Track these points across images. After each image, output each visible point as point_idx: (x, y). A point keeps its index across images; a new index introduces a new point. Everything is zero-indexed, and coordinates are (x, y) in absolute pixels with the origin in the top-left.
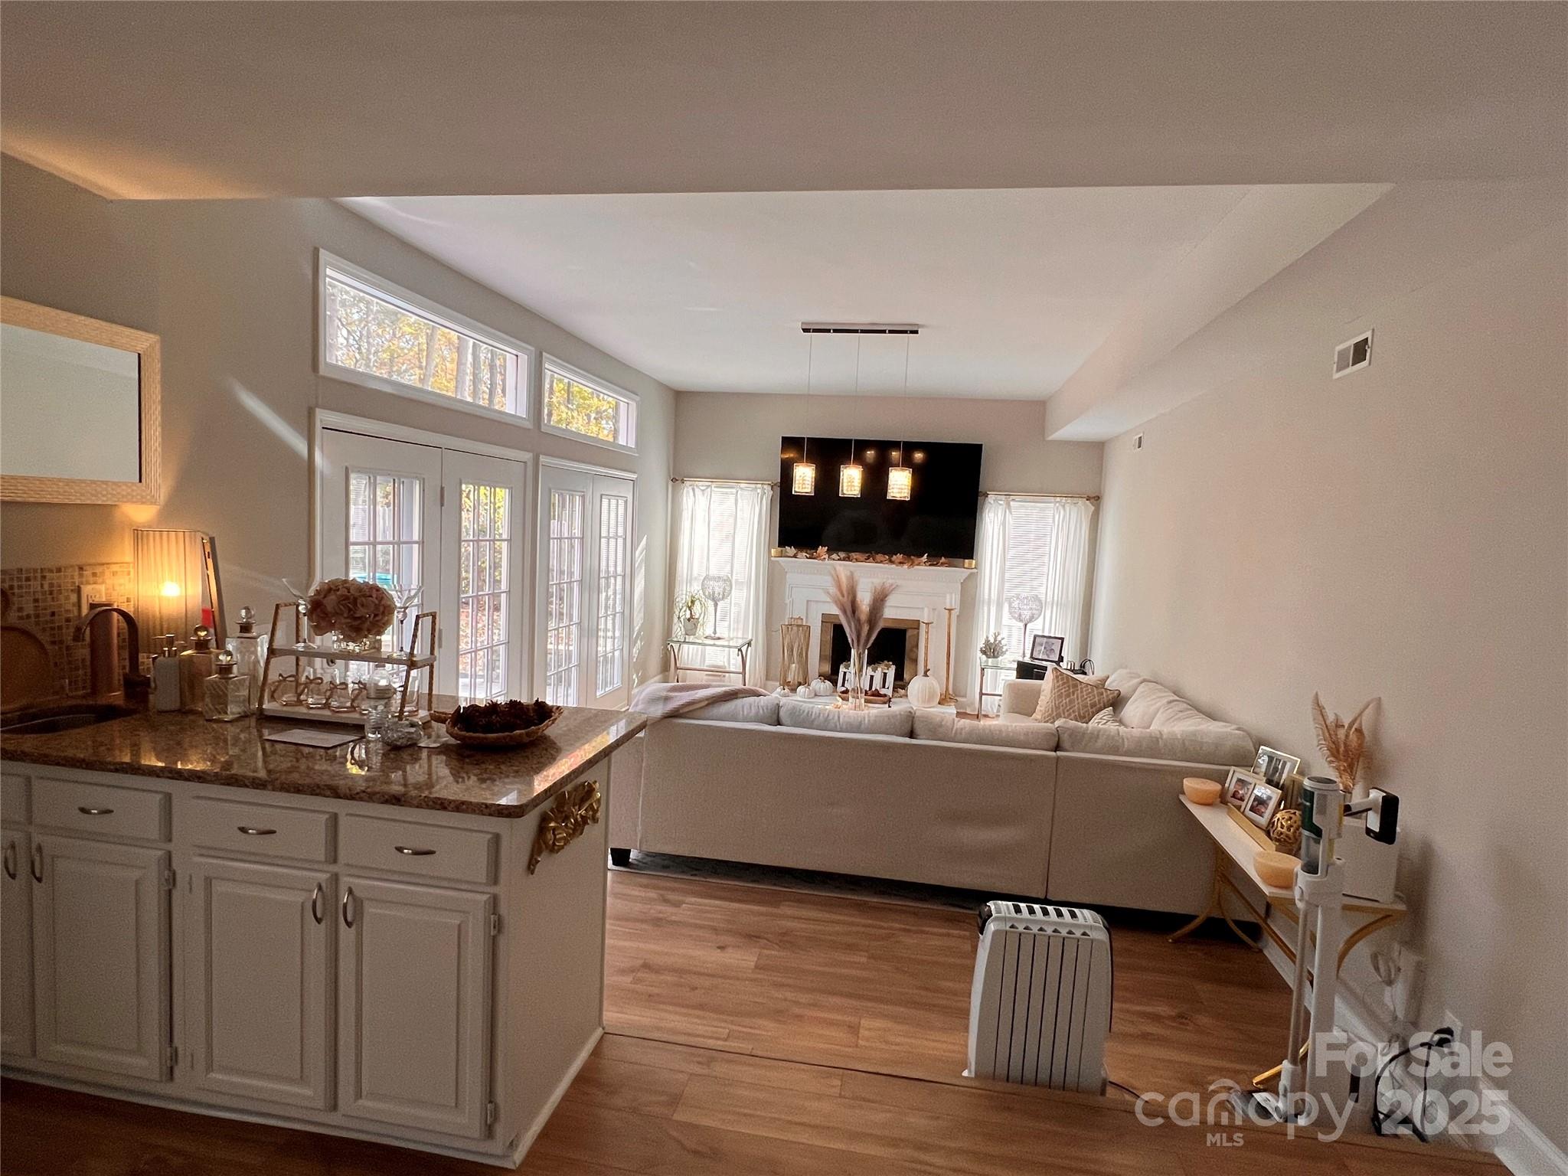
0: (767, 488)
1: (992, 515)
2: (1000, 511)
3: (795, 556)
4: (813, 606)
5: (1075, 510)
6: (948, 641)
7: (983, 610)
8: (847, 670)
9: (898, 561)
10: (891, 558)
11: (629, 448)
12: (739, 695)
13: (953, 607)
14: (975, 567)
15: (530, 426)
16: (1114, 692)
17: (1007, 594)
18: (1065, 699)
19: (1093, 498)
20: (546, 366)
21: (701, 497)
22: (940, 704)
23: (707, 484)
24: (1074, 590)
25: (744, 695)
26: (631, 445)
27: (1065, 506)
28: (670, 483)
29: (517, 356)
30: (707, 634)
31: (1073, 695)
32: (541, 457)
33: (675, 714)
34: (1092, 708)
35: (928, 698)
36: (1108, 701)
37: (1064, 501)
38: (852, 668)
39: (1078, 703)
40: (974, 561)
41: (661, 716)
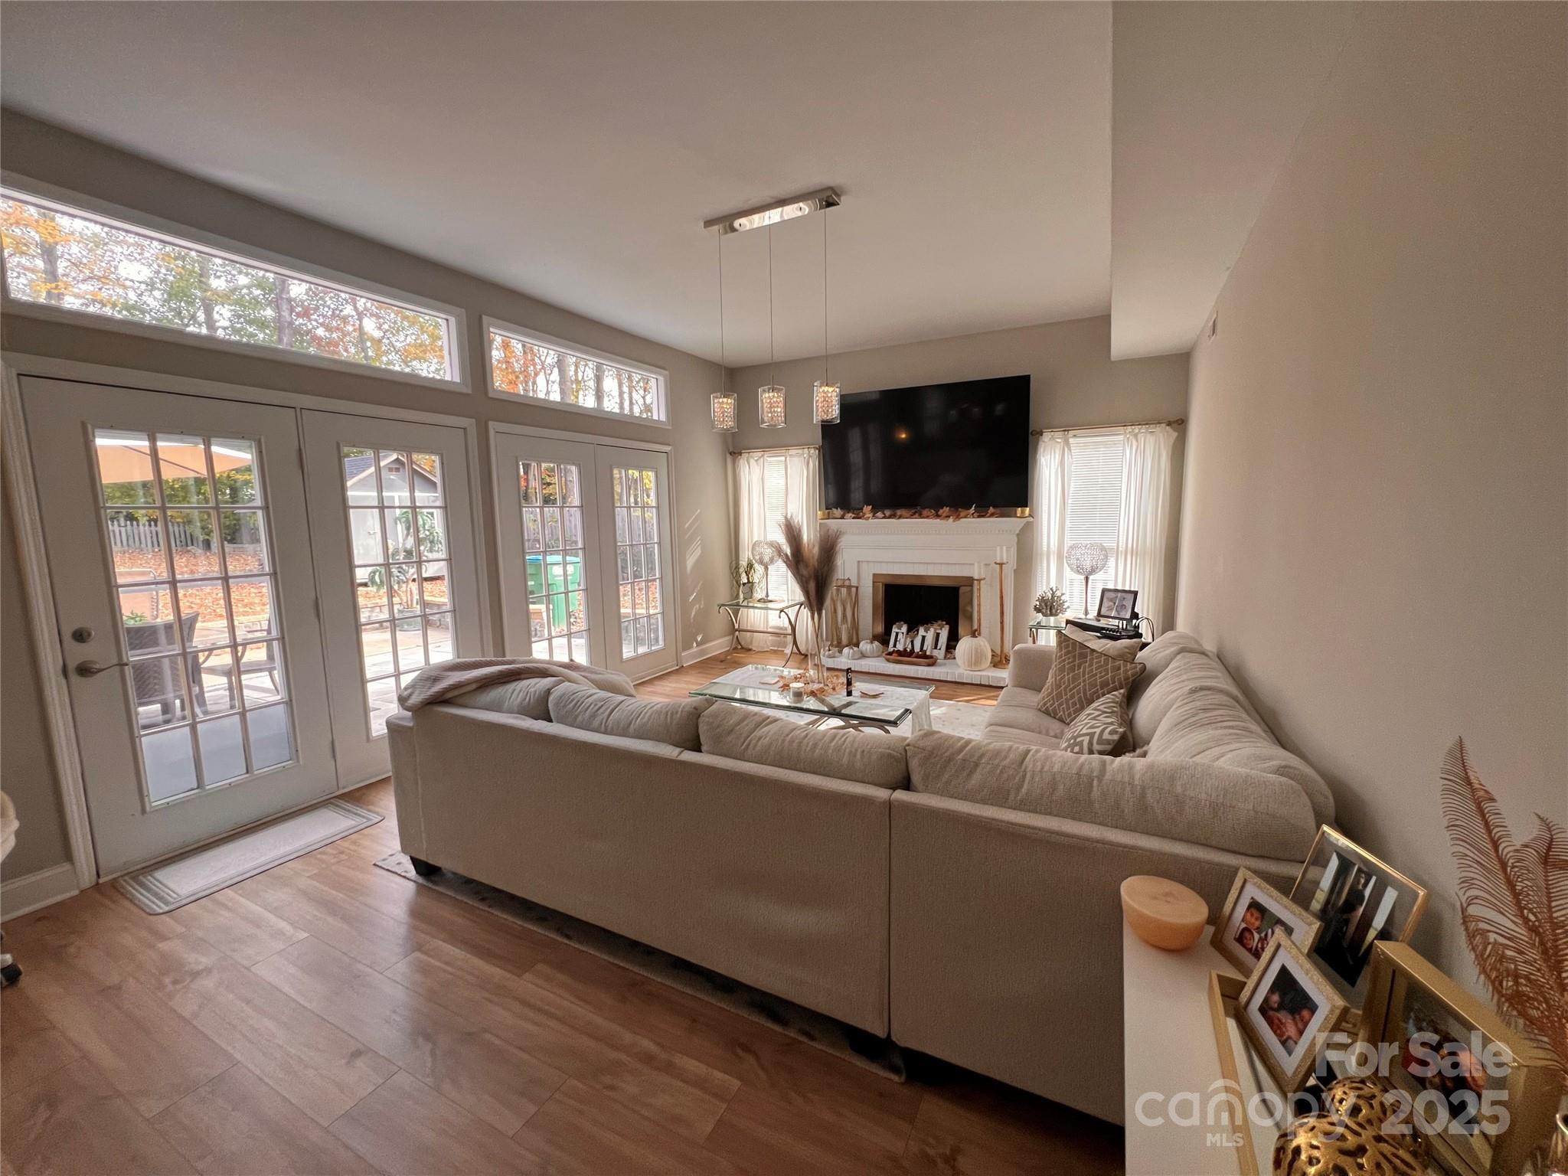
0: (813, 452)
1: (1047, 457)
2: (1057, 451)
3: (842, 517)
4: (864, 566)
5: (1151, 439)
6: (1002, 598)
7: (1041, 563)
8: (900, 630)
9: (945, 514)
10: (937, 512)
11: (658, 421)
12: (523, 676)
13: (1005, 561)
14: (1031, 515)
15: (470, 392)
16: (1139, 667)
17: (1068, 543)
18: (1068, 674)
19: (1177, 421)
20: (492, 330)
21: (756, 466)
22: (994, 666)
23: (760, 454)
24: (1153, 536)
25: (532, 675)
26: (663, 418)
27: (1139, 436)
28: (729, 459)
29: (447, 320)
30: (760, 597)
31: (1079, 668)
32: (491, 423)
33: (441, 699)
34: (1102, 688)
35: (975, 661)
36: (1127, 679)
37: (1137, 431)
38: (904, 629)
39: (1084, 681)
40: (1028, 509)
41: (421, 702)
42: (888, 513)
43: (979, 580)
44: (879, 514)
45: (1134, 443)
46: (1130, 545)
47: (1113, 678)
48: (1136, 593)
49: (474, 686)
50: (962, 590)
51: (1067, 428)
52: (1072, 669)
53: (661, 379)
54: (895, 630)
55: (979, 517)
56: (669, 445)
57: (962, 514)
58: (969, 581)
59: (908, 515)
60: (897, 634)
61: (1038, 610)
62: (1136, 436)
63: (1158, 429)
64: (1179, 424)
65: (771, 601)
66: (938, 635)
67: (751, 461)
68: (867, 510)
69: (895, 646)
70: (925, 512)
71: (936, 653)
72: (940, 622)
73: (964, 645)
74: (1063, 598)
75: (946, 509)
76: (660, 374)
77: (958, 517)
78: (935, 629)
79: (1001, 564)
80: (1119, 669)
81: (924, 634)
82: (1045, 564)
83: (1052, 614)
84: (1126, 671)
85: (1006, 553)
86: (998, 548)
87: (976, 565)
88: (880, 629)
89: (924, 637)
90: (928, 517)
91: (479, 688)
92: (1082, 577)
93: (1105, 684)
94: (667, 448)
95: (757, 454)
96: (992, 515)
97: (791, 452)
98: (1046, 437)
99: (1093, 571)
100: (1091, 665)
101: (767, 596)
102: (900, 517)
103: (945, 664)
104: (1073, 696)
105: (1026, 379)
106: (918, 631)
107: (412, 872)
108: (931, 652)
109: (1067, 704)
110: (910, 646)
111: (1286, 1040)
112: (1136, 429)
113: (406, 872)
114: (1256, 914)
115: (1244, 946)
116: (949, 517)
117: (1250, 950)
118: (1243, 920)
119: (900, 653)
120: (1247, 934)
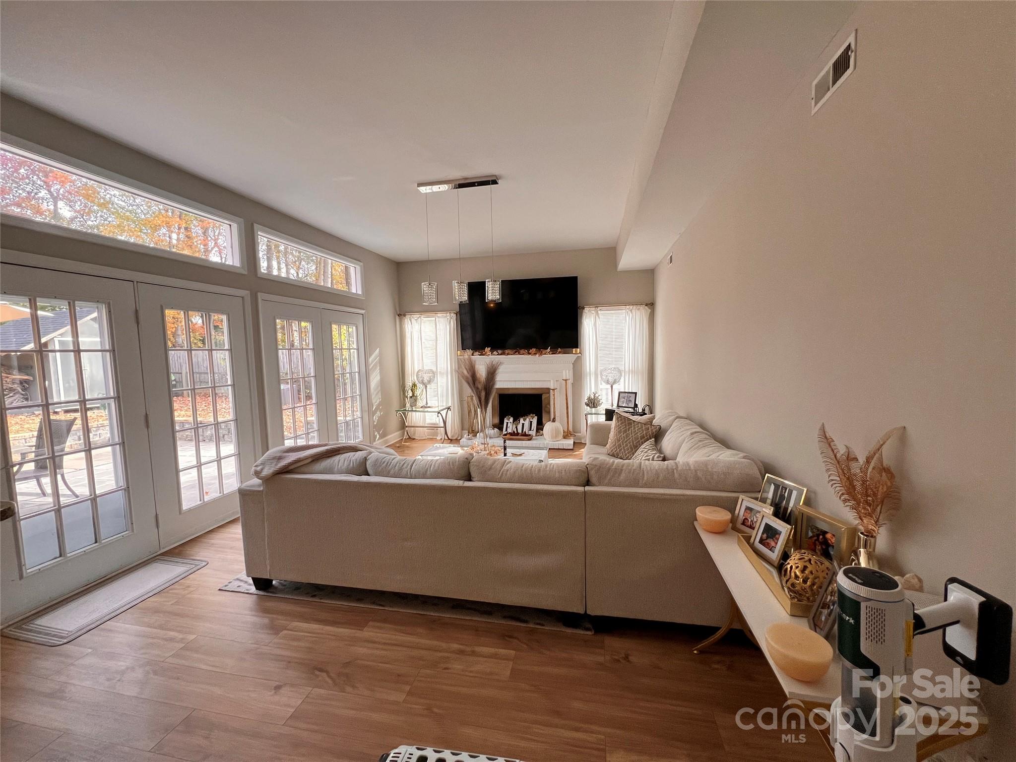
0: (454, 315)
1: (587, 320)
2: (592, 317)
3: (472, 355)
5: (638, 313)
6: (567, 399)
7: (587, 379)
8: (509, 421)
9: (533, 353)
10: (528, 351)
11: (356, 294)
12: (341, 452)
13: (568, 378)
14: (580, 353)
15: (246, 273)
16: (658, 427)
17: (600, 368)
18: (623, 434)
19: (649, 304)
20: (259, 233)
21: (416, 324)
22: (564, 438)
23: (418, 316)
24: (642, 363)
25: (345, 451)
26: (360, 292)
27: (633, 311)
28: (397, 317)
29: (230, 225)
30: (421, 405)
31: (629, 430)
32: (259, 294)
33: (285, 470)
34: (641, 439)
35: (555, 436)
36: (653, 433)
37: (631, 308)
38: (511, 420)
39: (632, 437)
40: (578, 349)
41: (273, 473)
42: (500, 352)
43: (553, 390)
44: (495, 353)
45: (631, 314)
46: (631, 368)
47: (646, 434)
48: (636, 393)
49: (310, 460)
50: (544, 397)
51: (597, 305)
52: (625, 431)
53: (358, 268)
54: (506, 421)
55: (552, 354)
56: (363, 309)
57: (543, 352)
58: (548, 390)
59: (512, 353)
60: (507, 423)
61: (587, 405)
62: (631, 311)
63: (642, 307)
64: (651, 305)
65: (429, 407)
66: (531, 422)
67: (413, 320)
68: (488, 350)
69: (506, 430)
70: (522, 351)
71: (530, 433)
72: (532, 415)
73: (548, 427)
74: (599, 397)
75: (534, 350)
76: (357, 264)
77: (541, 354)
78: (529, 419)
79: (566, 380)
80: (649, 429)
81: (523, 422)
82: (588, 378)
83: (594, 407)
84: (652, 430)
85: (568, 374)
86: (564, 371)
87: (552, 381)
88: (497, 421)
89: (523, 424)
90: (523, 354)
91: (313, 461)
92: (609, 386)
93: (642, 437)
94: (363, 312)
95: (416, 316)
96: (560, 353)
97: (439, 315)
98: (586, 310)
99: (615, 382)
100: (635, 428)
101: (427, 404)
102: (508, 354)
103: (536, 439)
104: (627, 445)
105: (576, 277)
106: (519, 420)
107: (253, 589)
108: (528, 433)
109: (624, 450)
110: (515, 430)
111: (771, 549)
112: (631, 307)
113: (247, 590)
114: (749, 512)
115: (745, 525)
116: (535, 354)
117: (748, 526)
118: (743, 516)
119: (511, 434)
120: (746, 521)
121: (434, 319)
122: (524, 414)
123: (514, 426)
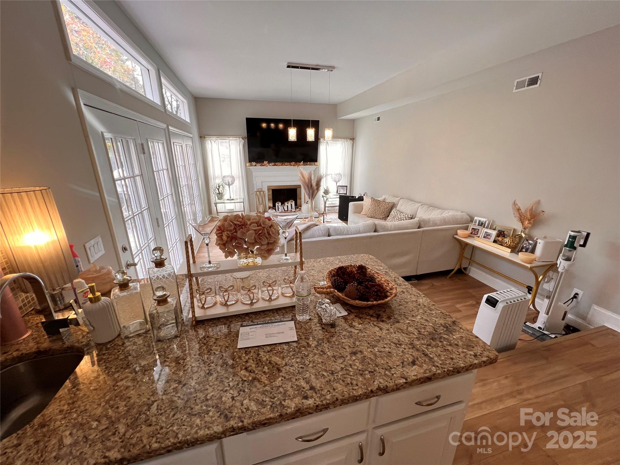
0: (241, 139)
1: (322, 146)
3: (255, 166)
4: (263, 183)
5: (347, 144)
7: (322, 180)
8: (278, 204)
14: (318, 165)
16: (393, 203)
19: (352, 139)
20: (161, 77)
21: (214, 144)
23: (216, 138)
26: (189, 120)
28: (201, 138)
29: (149, 70)
30: (226, 199)
32: (170, 128)
38: (280, 204)
40: (317, 163)
42: (273, 164)
44: (271, 164)
45: (343, 144)
50: (297, 189)
53: (185, 101)
55: (304, 165)
56: (191, 134)
58: (300, 186)
59: (281, 165)
60: (278, 206)
62: (344, 142)
63: (348, 140)
65: (233, 200)
67: (212, 141)
68: (266, 162)
72: (291, 200)
73: (303, 206)
75: (293, 163)
76: (184, 98)
77: (298, 165)
78: (290, 203)
81: (287, 205)
83: (327, 194)
84: (391, 205)
88: (271, 205)
90: (287, 165)
92: (336, 183)
94: (191, 136)
95: (214, 138)
96: (308, 165)
97: (231, 138)
98: (321, 140)
99: (339, 181)
101: (230, 197)
102: (278, 165)
105: (319, 121)
106: (285, 204)
108: (291, 210)
110: (283, 209)
111: (489, 239)
112: (344, 140)
114: (473, 229)
116: (294, 165)
117: (473, 234)
118: (471, 231)
121: (227, 141)
122: (287, 200)
123: (282, 207)
